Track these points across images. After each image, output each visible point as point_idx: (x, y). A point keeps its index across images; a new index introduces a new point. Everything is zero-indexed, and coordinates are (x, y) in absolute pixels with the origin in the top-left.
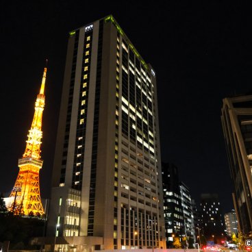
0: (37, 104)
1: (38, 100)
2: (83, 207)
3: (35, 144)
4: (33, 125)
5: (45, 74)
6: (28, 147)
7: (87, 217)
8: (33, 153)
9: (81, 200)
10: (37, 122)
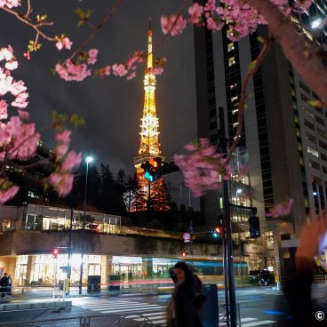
0: (146, 82)
1: (147, 77)
2: (253, 184)
3: (151, 135)
4: (145, 111)
5: (150, 39)
6: (144, 140)
7: (263, 196)
8: (151, 147)
9: (248, 175)
10: (150, 106)
